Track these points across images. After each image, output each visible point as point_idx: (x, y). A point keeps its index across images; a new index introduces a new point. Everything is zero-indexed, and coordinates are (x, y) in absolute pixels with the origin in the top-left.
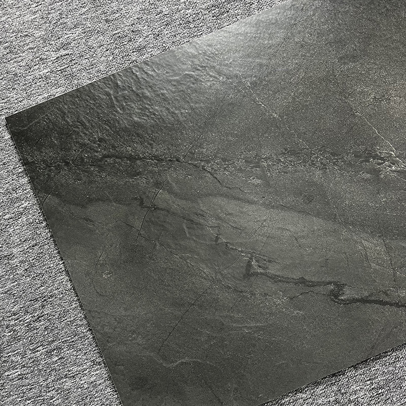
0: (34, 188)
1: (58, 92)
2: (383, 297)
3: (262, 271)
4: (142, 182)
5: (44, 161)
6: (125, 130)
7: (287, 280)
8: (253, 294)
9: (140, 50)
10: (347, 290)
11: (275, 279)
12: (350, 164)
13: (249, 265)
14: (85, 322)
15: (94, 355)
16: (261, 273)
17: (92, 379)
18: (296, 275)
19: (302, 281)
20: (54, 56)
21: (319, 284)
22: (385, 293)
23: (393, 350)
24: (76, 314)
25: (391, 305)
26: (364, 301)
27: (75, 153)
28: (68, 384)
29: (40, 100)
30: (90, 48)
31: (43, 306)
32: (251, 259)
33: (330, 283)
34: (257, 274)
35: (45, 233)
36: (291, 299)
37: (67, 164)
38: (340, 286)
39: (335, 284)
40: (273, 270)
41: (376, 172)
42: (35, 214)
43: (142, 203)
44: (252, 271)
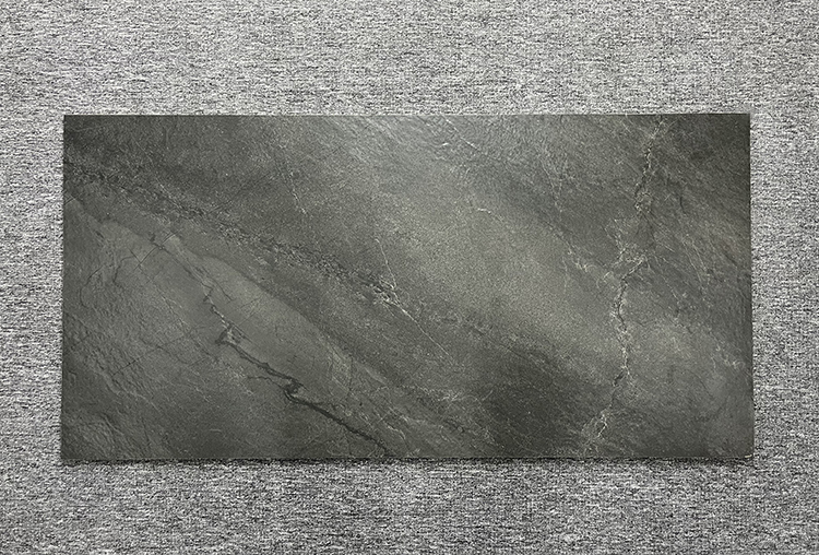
0: (64, 187)
1: (122, 111)
2: (330, 410)
3: (234, 343)
4: (161, 221)
5: (82, 167)
6: (167, 169)
7: (252, 360)
8: (216, 360)
9: (209, 102)
10: (301, 390)
11: (242, 355)
12: (351, 282)
13: (224, 334)
14: (60, 323)
15: (56, 356)
16: (232, 345)
17: (45, 376)
18: (263, 360)
19: (266, 367)
20: (132, 77)
21: (279, 375)
22: (334, 407)
23: (322, 462)
24: (55, 313)
25: (335, 419)
26: (312, 406)
27: (112, 170)
28: (22, 372)
29: (103, 111)
30: (167, 83)
31: (29, 294)
32: (229, 328)
33: (289, 378)
34: (229, 343)
35: (57, 229)
36: (249, 378)
37: (102, 178)
38: (297, 385)
39: (294, 380)
40: (244, 346)
41: (371, 297)
42: (56, 209)
43: (153, 239)
44: (225, 339)
